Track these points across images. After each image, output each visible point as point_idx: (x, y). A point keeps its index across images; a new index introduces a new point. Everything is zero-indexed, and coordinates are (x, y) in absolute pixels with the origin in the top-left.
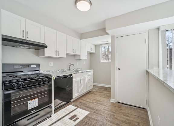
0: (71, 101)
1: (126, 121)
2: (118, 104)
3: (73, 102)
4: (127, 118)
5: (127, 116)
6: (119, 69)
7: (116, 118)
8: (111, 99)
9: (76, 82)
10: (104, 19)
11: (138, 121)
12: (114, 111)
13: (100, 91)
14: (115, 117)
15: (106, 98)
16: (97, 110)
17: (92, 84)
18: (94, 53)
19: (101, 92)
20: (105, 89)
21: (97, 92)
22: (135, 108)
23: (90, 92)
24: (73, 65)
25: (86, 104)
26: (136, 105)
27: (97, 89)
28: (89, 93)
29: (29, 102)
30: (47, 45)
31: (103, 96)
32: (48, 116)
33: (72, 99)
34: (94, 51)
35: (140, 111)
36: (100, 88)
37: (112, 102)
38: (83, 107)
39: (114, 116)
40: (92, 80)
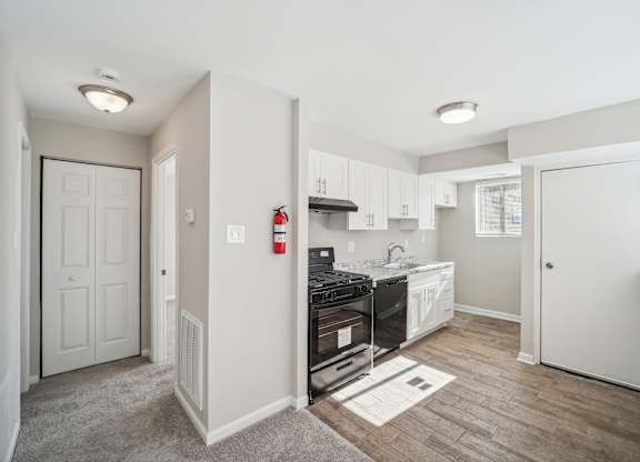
0: (402, 346)
1: (574, 409)
2: (545, 369)
3: (407, 348)
4: (577, 403)
5: (577, 400)
6: (549, 266)
7: (541, 400)
8: (521, 353)
9: (414, 296)
10: (505, 127)
11: (613, 415)
12: (535, 385)
13: (478, 329)
14: (540, 397)
15: (502, 350)
16: (481, 376)
17: (450, 304)
18: (453, 208)
19: (481, 333)
20: (492, 324)
21: (466, 330)
22: (605, 385)
23: (444, 328)
24: (401, 248)
25: (445, 359)
26: (608, 379)
27: (466, 321)
28: (441, 330)
29: (340, 331)
30: (357, 204)
31: (492, 344)
32: (362, 372)
33: (405, 340)
34: (453, 203)
35: (621, 394)
36: (475, 321)
37: (522, 363)
38: (441, 365)
39: (536, 394)
40: (452, 294)
